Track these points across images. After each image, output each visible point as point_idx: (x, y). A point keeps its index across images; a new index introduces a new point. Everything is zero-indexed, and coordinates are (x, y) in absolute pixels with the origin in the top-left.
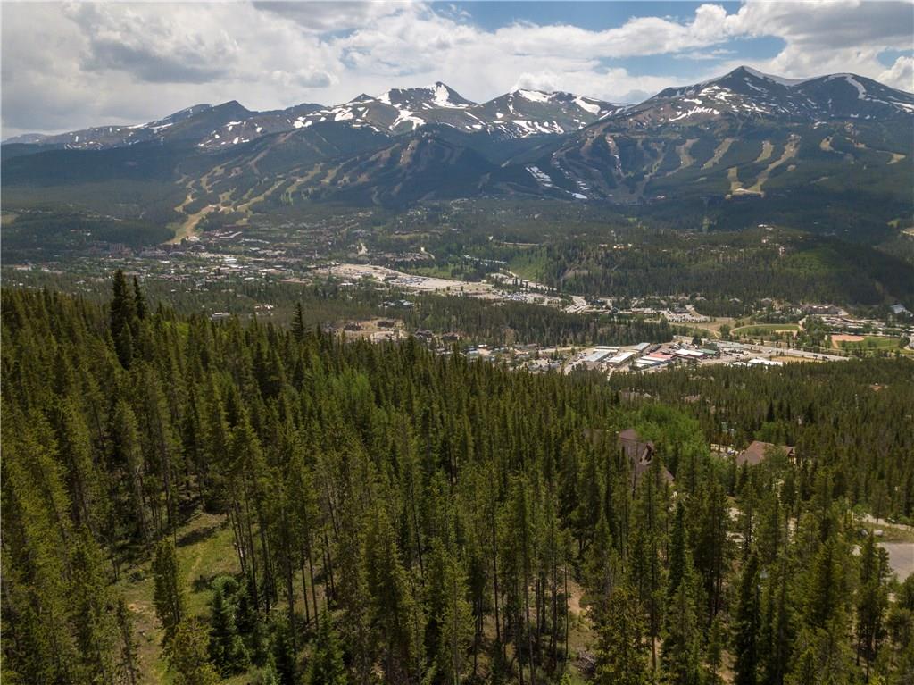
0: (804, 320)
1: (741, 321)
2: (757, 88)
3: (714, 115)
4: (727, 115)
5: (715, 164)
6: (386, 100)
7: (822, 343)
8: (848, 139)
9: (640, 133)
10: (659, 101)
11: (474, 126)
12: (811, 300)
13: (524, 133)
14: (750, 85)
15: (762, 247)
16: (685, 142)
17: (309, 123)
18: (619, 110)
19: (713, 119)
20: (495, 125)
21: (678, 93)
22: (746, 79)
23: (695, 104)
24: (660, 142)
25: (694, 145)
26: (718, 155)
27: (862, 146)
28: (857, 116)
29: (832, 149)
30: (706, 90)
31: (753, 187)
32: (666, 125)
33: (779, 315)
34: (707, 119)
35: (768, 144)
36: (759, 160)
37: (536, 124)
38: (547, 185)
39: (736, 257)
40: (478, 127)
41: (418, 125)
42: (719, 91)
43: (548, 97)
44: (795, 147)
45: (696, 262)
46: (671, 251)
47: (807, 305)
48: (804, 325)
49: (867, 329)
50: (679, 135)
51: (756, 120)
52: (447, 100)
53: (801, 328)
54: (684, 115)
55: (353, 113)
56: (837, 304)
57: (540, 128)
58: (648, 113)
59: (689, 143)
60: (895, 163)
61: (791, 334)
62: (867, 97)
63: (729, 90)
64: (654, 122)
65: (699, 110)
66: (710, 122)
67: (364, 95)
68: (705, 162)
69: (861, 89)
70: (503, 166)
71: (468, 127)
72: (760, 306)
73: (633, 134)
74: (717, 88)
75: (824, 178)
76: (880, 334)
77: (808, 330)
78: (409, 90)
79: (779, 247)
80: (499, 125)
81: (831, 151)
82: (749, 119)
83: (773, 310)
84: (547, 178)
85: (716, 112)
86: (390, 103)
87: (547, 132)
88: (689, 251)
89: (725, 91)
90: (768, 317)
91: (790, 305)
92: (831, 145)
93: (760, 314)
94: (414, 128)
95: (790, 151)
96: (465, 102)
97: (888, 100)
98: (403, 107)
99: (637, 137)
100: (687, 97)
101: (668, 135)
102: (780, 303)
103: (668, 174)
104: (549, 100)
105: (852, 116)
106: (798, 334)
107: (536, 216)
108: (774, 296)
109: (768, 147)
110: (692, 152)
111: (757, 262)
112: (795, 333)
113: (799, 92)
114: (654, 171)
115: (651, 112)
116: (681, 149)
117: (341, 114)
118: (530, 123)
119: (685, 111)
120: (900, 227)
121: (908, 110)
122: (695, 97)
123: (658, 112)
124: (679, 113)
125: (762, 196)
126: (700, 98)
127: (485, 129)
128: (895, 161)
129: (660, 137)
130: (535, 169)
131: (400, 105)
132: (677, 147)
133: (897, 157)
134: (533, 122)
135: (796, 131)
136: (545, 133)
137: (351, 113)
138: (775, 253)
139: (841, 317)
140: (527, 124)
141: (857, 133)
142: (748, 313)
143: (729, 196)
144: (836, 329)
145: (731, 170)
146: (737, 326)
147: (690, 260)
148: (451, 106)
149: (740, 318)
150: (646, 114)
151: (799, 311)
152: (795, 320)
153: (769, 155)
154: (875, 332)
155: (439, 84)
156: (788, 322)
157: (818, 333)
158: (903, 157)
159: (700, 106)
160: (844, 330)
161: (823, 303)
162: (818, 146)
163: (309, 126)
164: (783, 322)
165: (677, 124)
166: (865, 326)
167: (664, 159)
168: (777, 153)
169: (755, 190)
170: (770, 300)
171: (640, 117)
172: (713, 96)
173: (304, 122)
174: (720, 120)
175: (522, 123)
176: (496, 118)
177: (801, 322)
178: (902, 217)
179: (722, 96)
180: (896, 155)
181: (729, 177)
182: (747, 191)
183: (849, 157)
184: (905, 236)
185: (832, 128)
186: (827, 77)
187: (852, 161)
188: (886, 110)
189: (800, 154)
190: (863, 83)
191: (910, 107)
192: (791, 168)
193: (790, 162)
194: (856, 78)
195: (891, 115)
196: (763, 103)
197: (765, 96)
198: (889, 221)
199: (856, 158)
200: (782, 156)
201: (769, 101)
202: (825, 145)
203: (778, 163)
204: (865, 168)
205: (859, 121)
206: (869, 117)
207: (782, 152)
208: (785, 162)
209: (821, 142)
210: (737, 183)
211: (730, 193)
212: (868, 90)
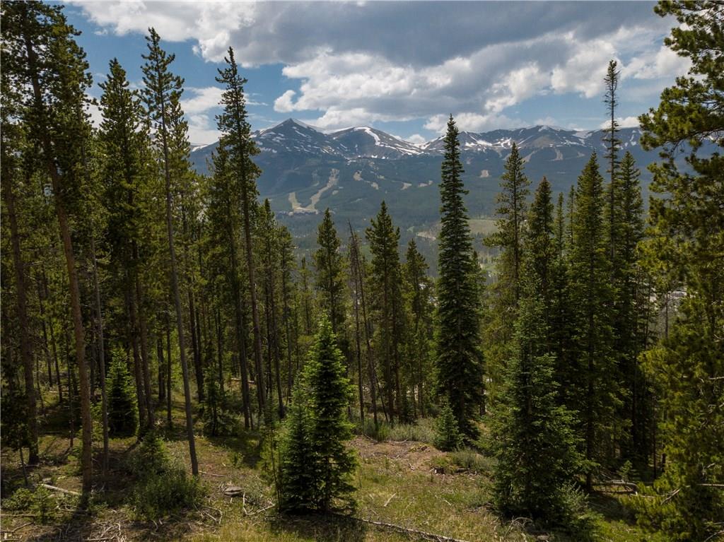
2: (303, 135)
3: (273, 154)
4: (283, 154)
5: (277, 190)
8: (372, 172)
14: (298, 132)
18: (196, 149)
19: (272, 156)
22: (295, 128)
23: (257, 144)
26: (279, 183)
27: (382, 177)
28: (376, 157)
29: (362, 179)
30: (265, 134)
31: (309, 207)
34: (268, 157)
36: (311, 187)
42: (275, 136)
44: (336, 178)
51: (305, 157)
60: (406, 189)
62: (381, 144)
63: (282, 135)
66: (273, 159)
68: (270, 188)
69: (376, 137)
74: (273, 133)
75: (359, 199)
81: (361, 181)
82: (300, 157)
85: (275, 151)
89: (279, 136)
92: (361, 177)
95: (333, 181)
97: (395, 147)
105: (373, 157)
109: (316, 177)
113: (334, 139)
120: (415, 231)
122: (257, 139)
125: (317, 213)
126: (261, 140)
128: (404, 188)
133: (406, 185)
135: (336, 167)
141: (378, 168)
143: (291, 213)
145: (291, 194)
153: (318, 183)
158: (410, 185)
159: (262, 146)
162: (352, 177)
168: (324, 182)
169: (311, 209)
172: (271, 139)
174: (278, 157)
178: (415, 225)
179: (278, 139)
180: (405, 184)
181: (290, 199)
182: (304, 209)
183: (375, 185)
184: (420, 238)
185: (360, 165)
186: (352, 129)
187: (377, 188)
188: (395, 153)
189: (340, 183)
190: (378, 135)
191: (410, 152)
192: (335, 192)
193: (334, 188)
194: (372, 130)
195: (399, 157)
196: (309, 146)
197: (310, 141)
198: (407, 228)
199: (379, 186)
200: (328, 184)
201: (313, 145)
202: (357, 177)
203: (325, 189)
204: (386, 192)
205: (378, 160)
206: (384, 158)
207: (327, 182)
208: (330, 189)
209: (354, 174)
210: (297, 203)
211: (292, 211)
212: (382, 140)
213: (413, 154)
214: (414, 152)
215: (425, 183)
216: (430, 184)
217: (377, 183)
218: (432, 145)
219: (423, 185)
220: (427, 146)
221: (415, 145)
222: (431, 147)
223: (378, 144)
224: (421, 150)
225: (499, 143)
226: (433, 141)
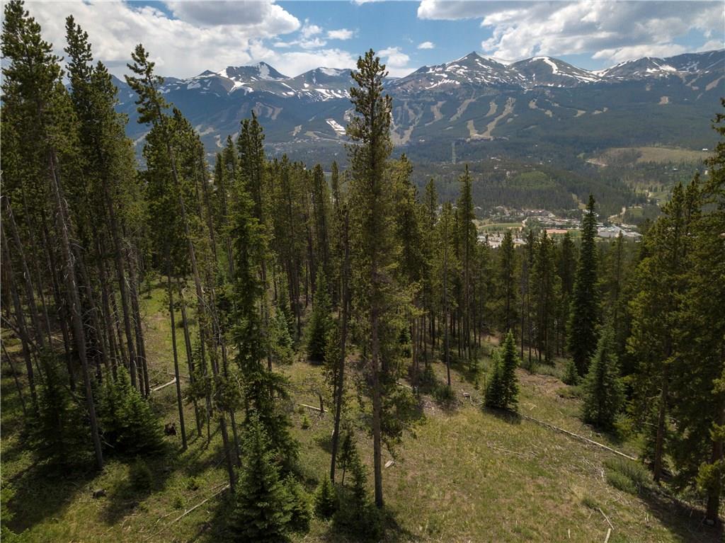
0: (526, 220)
1: (483, 222)
2: (485, 67)
3: (456, 85)
4: (465, 85)
5: (458, 118)
6: (224, 74)
7: (539, 234)
8: (547, 100)
9: (406, 97)
10: (418, 75)
11: (289, 93)
12: (529, 207)
13: (324, 98)
14: (480, 64)
15: (495, 172)
16: (437, 103)
17: (168, 91)
18: (390, 82)
19: (456, 87)
20: (303, 92)
21: (431, 69)
22: (477, 60)
23: (443, 77)
24: (419, 103)
25: (444, 105)
26: (460, 112)
27: (557, 105)
28: (552, 85)
29: (537, 107)
30: (450, 68)
31: (485, 133)
32: (423, 91)
33: (508, 217)
34: (451, 88)
35: (494, 104)
36: (488, 115)
37: (332, 91)
38: (342, 133)
39: (477, 179)
40: (291, 93)
41: (248, 92)
42: (459, 68)
43: (340, 72)
44: (512, 106)
45: (450, 182)
46: (432, 175)
47: (527, 210)
48: (526, 224)
49: (569, 225)
50: (432, 98)
51: (485, 87)
52: (269, 75)
53: (524, 226)
54: (435, 85)
55: (201, 84)
56: (547, 209)
57: (335, 94)
58: (410, 83)
59: (440, 104)
60: (580, 117)
61: (518, 229)
62: (558, 72)
63: (466, 68)
64: (415, 89)
65: (446, 81)
66: (454, 89)
67: (208, 71)
68: (451, 117)
69: (555, 67)
70: (311, 120)
71: (284, 94)
72: (495, 212)
73: (400, 98)
74: (457, 66)
75: (532, 126)
76: (578, 228)
77: (529, 227)
78: (241, 67)
79: (506, 172)
80: (306, 92)
81: (536, 109)
82: (480, 88)
83: (505, 214)
84: (342, 128)
85: (457, 83)
86: (227, 77)
87: (341, 97)
88: (444, 176)
89: (463, 68)
90: (501, 219)
91: (516, 210)
92: (536, 105)
93: (496, 217)
94: (245, 94)
95: (509, 109)
96: (281, 76)
97: (573, 75)
98: (237, 80)
99: (404, 99)
100: (436, 72)
101: (425, 98)
102: (509, 209)
103: (427, 125)
104: (341, 74)
105: (549, 85)
106: (523, 229)
107: (336, 154)
108: (505, 204)
109: (493, 106)
110: (442, 110)
111: (492, 182)
112: (521, 229)
113: (513, 69)
114: (416, 123)
115: (413, 82)
116: (434, 109)
117: (191, 84)
118: (328, 91)
119: (436, 82)
120: (585, 158)
121: (586, 81)
122: (442, 72)
123: (417, 82)
124: (432, 83)
125: (492, 139)
126: (446, 73)
127: (296, 95)
128: (578, 115)
129: (420, 99)
130: (333, 122)
131: (234, 78)
132: (432, 107)
133: (581, 113)
134: (330, 90)
135: (513, 96)
136: (339, 98)
137: (199, 84)
138: (504, 175)
139: (550, 218)
140: (326, 92)
141: (553, 96)
142: (487, 216)
143: (469, 139)
144: (548, 226)
145: (469, 122)
146: (480, 225)
147: (446, 182)
148: (272, 79)
149: (482, 220)
150: (409, 84)
151: (522, 215)
152: (520, 220)
153: (495, 111)
154: (575, 227)
155: (262, 63)
156: (515, 222)
157: (536, 229)
158: (584, 112)
159: (447, 79)
160: (553, 226)
161: (538, 208)
162: (528, 105)
163: (168, 93)
164: (512, 222)
165: (431, 91)
166: (567, 223)
167: (423, 115)
168: (500, 110)
169: (486, 136)
170: (502, 207)
171: (405, 86)
172: (455, 72)
173: (165, 90)
174: (460, 88)
175: (323, 91)
176: (304, 88)
177: (524, 222)
178: (586, 152)
179: (461, 72)
180: (579, 111)
181: (468, 127)
182: (481, 136)
183: (549, 113)
184: (589, 164)
185: (536, 94)
186: (532, 59)
187: (551, 116)
188: (572, 81)
189: (516, 111)
190: (556, 63)
191: (587, 80)
192: (510, 120)
193: (509, 116)
194: (551, 59)
195: (575, 84)
196: (489, 77)
197: (490, 72)
198: (578, 154)
199: (553, 113)
200: (504, 112)
201: (493, 75)
202: (532, 105)
203: (501, 117)
204: (559, 119)
205: (555, 88)
206: (560, 86)
207: (504, 110)
208: (505, 116)
209: (529, 102)
210: (474, 130)
211: (470, 137)
212: (560, 68)
213: (590, 82)
214: (591, 79)
215: (599, 110)
216: (605, 111)
217: (551, 110)
218: (611, 72)
219: (597, 112)
220: (605, 73)
221: (593, 73)
222: (609, 74)
223: (555, 72)
224: (598, 77)
225: (684, 67)
226: (612, 68)
